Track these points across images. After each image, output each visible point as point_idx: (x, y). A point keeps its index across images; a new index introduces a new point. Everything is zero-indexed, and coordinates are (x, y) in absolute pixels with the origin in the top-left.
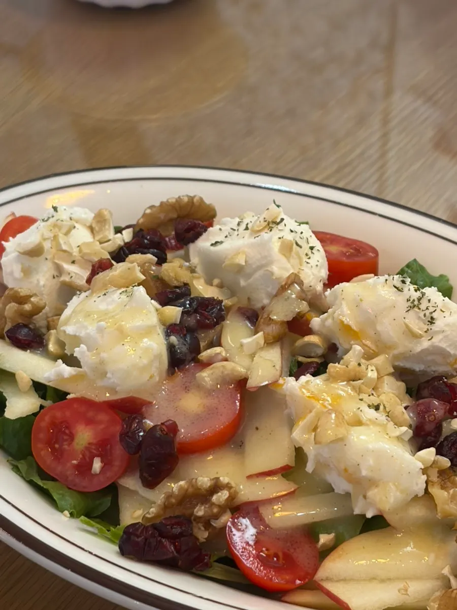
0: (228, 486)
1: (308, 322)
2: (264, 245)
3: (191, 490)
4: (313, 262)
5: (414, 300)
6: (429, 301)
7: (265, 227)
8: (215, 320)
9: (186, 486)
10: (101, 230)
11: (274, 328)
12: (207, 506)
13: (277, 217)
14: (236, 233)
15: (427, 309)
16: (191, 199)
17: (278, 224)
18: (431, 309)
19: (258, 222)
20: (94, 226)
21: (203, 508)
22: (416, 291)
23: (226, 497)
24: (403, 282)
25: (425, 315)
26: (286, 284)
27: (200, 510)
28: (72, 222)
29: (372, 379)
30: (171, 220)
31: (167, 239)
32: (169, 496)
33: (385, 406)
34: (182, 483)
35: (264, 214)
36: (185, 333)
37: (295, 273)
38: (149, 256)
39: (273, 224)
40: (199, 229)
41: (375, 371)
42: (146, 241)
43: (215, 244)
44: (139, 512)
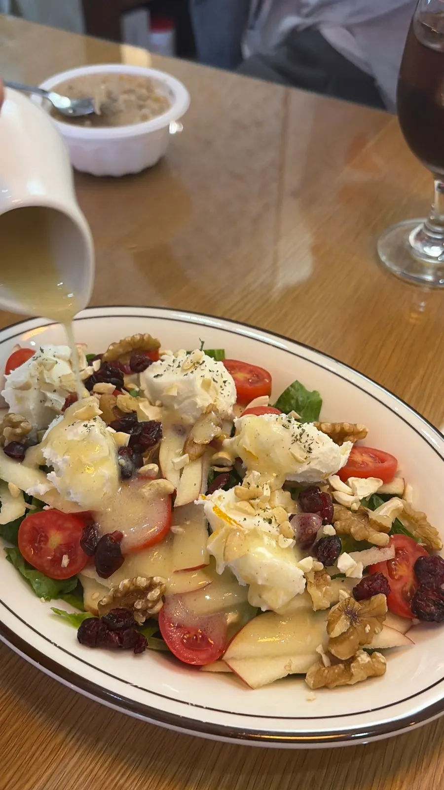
0: (160, 584)
1: (221, 442)
2: (190, 383)
3: (132, 588)
4: (225, 392)
5: (297, 436)
6: (308, 435)
7: (192, 366)
8: (155, 440)
9: (129, 584)
10: (76, 363)
11: (197, 449)
12: (144, 601)
13: (200, 359)
14: (172, 368)
15: (306, 442)
16: (142, 336)
17: (201, 365)
18: (309, 442)
19: (187, 363)
20: (71, 360)
21: (141, 603)
22: (298, 428)
23: (158, 594)
24: (289, 421)
25: (305, 447)
26: (206, 413)
27: (139, 604)
28: (55, 359)
29: (266, 497)
30: (128, 353)
31: (125, 367)
32: (117, 591)
33: (276, 520)
34: (126, 582)
35: (191, 357)
36: (132, 454)
37: (213, 403)
38: (110, 385)
39: (197, 364)
40: (146, 363)
41: (269, 489)
42: (108, 373)
43: (157, 376)
44: (97, 595)
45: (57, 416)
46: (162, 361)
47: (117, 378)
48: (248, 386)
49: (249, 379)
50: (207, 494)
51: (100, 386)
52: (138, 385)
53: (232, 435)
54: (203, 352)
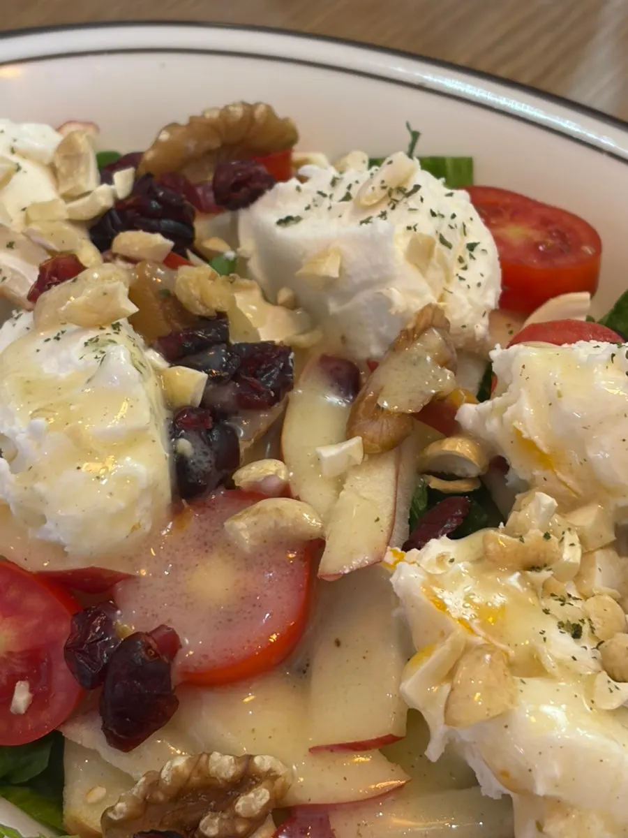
0: (271, 776)
1: (453, 410)
2: (376, 244)
3: (195, 779)
4: (471, 276)
7: (384, 198)
8: (272, 393)
9: (187, 772)
10: (70, 174)
11: (385, 427)
12: (225, 816)
13: (407, 180)
14: (327, 202)
16: (250, 109)
17: (408, 195)
19: (370, 189)
20: (57, 164)
21: (216, 821)
23: (264, 801)
26: (414, 329)
27: (213, 826)
28: (15, 159)
29: (569, 566)
30: (209, 152)
31: (200, 191)
32: (154, 783)
33: (592, 629)
34: (180, 762)
35: (383, 172)
36: (210, 426)
37: (435, 301)
38: (158, 239)
39: (398, 193)
40: (257, 185)
41: (578, 545)
42: (155, 204)
43: (286, 221)
44: (100, 792)
45: (15, 313)
46: (303, 179)
47: (177, 220)
48: (534, 261)
49: (537, 245)
50: (406, 548)
51: (130, 240)
52: (234, 242)
53: (484, 394)
54: (417, 162)
